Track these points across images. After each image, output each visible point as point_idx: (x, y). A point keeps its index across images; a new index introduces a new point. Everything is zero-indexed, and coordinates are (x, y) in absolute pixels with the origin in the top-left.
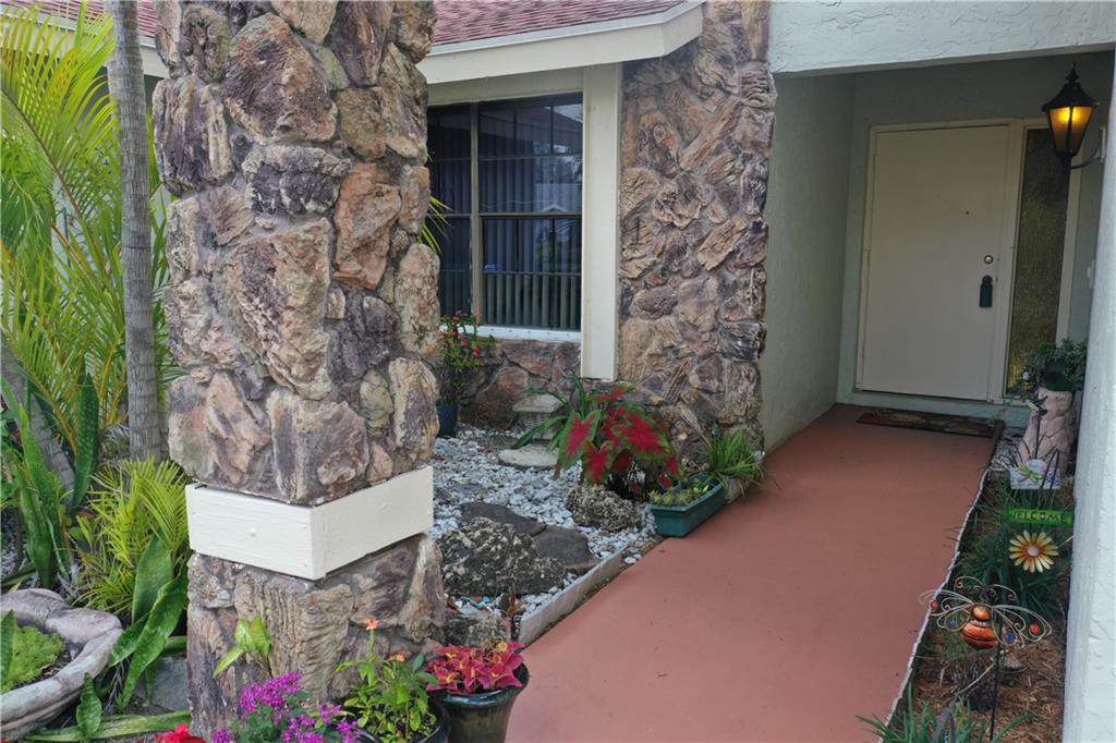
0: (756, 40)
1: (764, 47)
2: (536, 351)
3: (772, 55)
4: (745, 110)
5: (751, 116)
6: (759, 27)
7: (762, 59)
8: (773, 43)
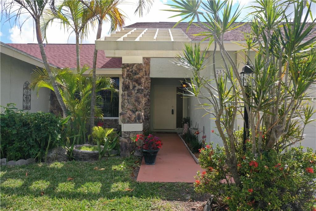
0: (148, 73)
1: (149, 74)
2: (110, 121)
3: (150, 75)
4: (146, 82)
5: (147, 83)
6: (148, 71)
7: (149, 75)
8: (150, 73)
